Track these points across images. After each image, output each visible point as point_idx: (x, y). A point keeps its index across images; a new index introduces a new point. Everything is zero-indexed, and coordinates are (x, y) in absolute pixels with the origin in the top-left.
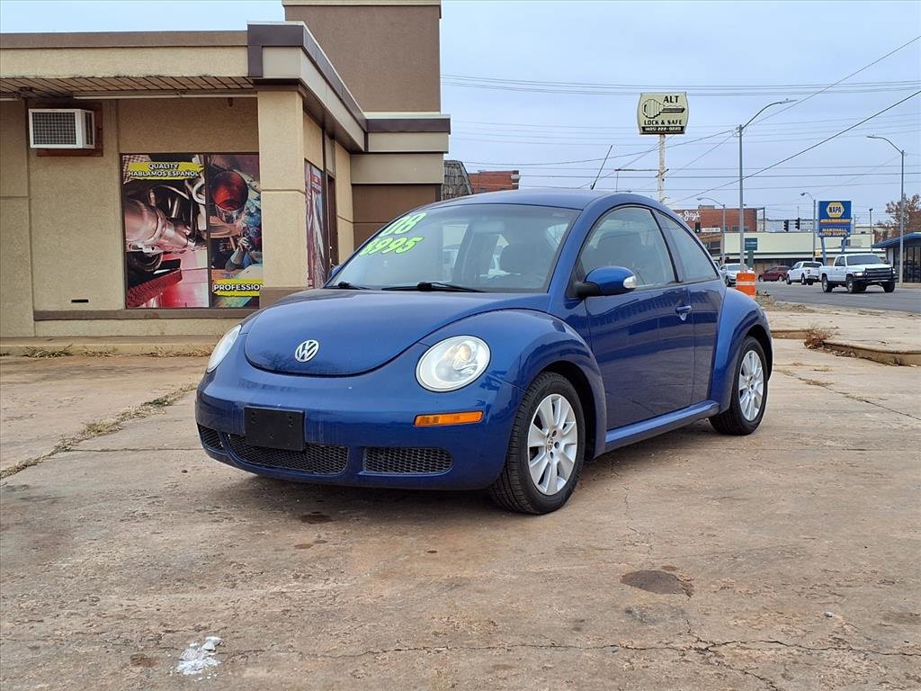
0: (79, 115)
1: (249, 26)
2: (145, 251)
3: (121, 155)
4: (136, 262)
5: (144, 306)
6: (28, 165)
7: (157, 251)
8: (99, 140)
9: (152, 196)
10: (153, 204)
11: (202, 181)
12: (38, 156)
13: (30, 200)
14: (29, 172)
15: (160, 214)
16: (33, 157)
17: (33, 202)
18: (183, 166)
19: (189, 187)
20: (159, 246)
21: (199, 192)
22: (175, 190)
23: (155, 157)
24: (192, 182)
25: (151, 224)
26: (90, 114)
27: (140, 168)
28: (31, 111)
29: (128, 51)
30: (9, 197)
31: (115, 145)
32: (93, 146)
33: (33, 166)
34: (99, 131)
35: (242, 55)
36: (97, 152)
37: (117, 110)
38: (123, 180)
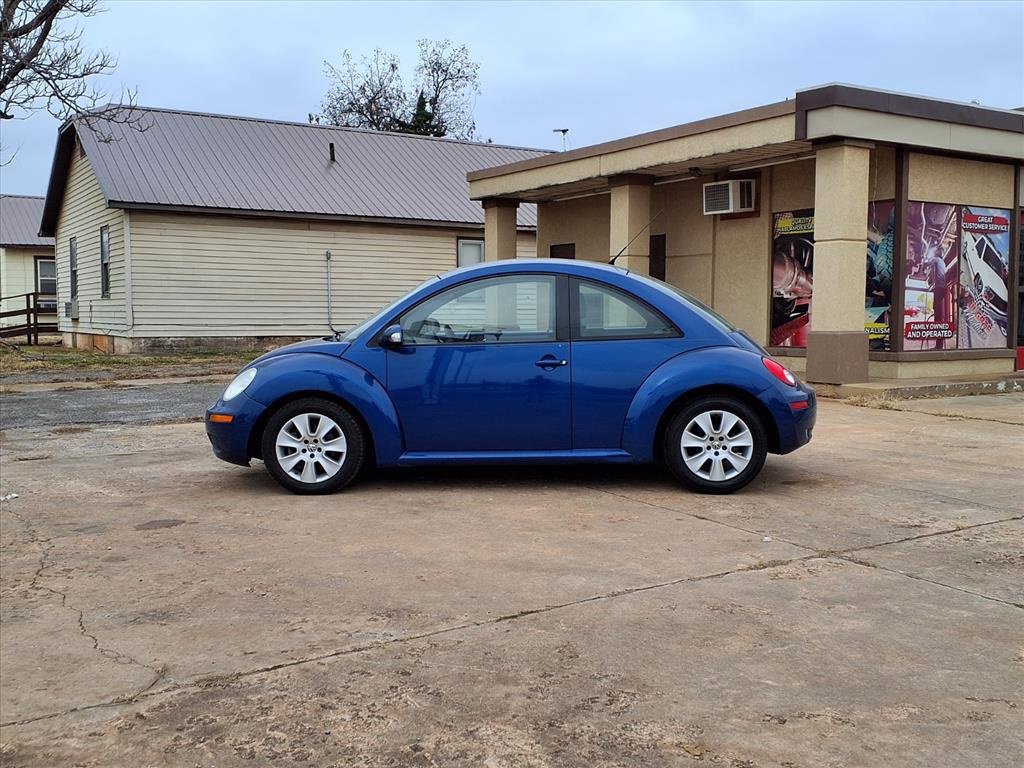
1: (796, 94)
2: (785, 296)
3: (774, 214)
4: (778, 306)
5: (782, 344)
6: (715, 228)
7: (793, 297)
8: (758, 203)
9: (792, 248)
10: (792, 255)
12: (721, 220)
13: (714, 257)
14: (715, 233)
15: (797, 263)
16: (718, 221)
17: (717, 258)
20: (795, 292)
22: (807, 242)
23: (796, 214)
25: (790, 273)
26: (749, 184)
27: (786, 225)
28: (703, 186)
30: (702, 255)
31: (768, 207)
32: (752, 209)
33: (718, 228)
34: (758, 195)
35: (791, 122)
36: (756, 213)
37: (771, 176)
38: (773, 235)
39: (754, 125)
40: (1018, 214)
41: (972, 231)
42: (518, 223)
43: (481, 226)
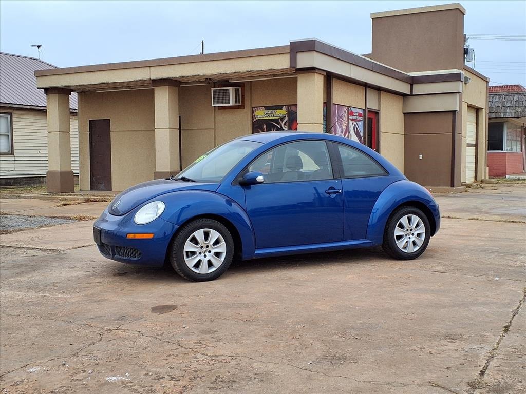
0: (231, 90)
1: (290, 42)
3: (253, 108)
6: (215, 114)
8: (243, 101)
9: (265, 127)
10: (265, 131)
11: (286, 119)
12: (219, 109)
13: (215, 130)
14: (215, 118)
16: (217, 110)
17: (217, 131)
18: (279, 112)
19: (281, 122)
21: (285, 124)
22: (274, 123)
23: (267, 108)
24: (282, 119)
26: (239, 89)
27: (260, 114)
28: (212, 89)
29: (240, 60)
30: (207, 129)
31: (249, 103)
32: (240, 104)
33: (216, 115)
34: (243, 96)
35: (287, 57)
36: (242, 107)
37: (251, 86)
38: (253, 120)
39: (262, 58)
40: (367, 111)
41: (352, 120)
42: (71, 107)
43: (45, 108)
